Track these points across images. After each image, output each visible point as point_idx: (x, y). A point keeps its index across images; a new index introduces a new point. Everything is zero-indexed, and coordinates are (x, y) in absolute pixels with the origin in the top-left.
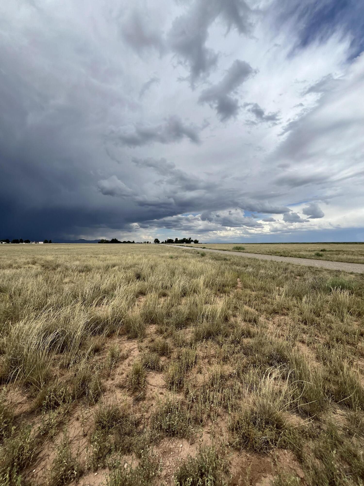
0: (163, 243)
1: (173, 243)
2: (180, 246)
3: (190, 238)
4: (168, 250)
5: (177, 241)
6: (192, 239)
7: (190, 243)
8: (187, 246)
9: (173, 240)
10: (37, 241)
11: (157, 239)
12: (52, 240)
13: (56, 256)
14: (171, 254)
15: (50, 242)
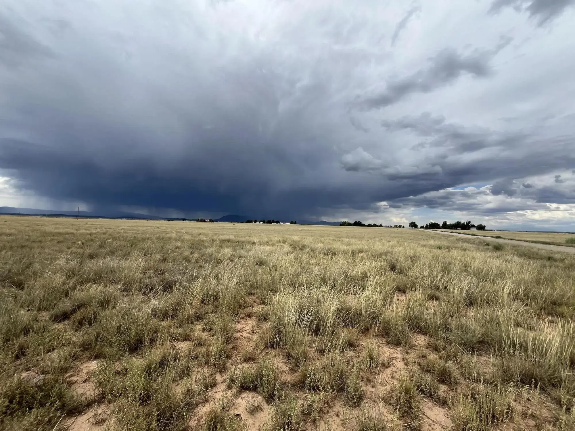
0: (422, 227)
1: (440, 228)
2: (452, 232)
3: (470, 222)
4: (433, 238)
5: (445, 226)
6: (472, 223)
7: (469, 229)
8: (463, 234)
9: (439, 225)
10: (285, 222)
11: (414, 223)
12: (297, 222)
13: (302, 237)
14: (438, 243)
15: (295, 223)
